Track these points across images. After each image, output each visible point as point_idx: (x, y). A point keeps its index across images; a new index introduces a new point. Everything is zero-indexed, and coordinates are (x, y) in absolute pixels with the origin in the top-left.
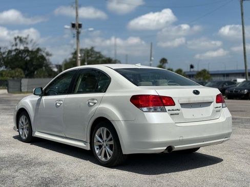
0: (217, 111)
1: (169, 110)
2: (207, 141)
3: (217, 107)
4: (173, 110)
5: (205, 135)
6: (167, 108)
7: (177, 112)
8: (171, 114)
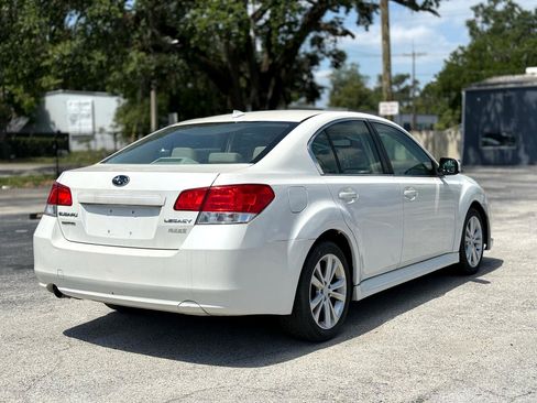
0: (171, 230)
1: (60, 214)
2: (122, 294)
3: (176, 221)
4: (66, 215)
6: (59, 209)
7: (72, 219)
8: (63, 223)
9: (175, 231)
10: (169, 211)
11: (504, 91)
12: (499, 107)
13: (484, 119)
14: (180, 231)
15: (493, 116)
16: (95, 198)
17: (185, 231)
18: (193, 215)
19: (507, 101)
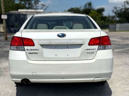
0: (88, 53)
1: (27, 50)
2: (68, 78)
3: (90, 49)
4: (31, 50)
5: (63, 73)
6: (26, 48)
7: (36, 51)
8: (29, 53)
9: (90, 53)
10: (86, 46)
11: (15, 15)
12: (14, 18)
13: (10, 21)
14: (92, 53)
15: (13, 21)
16: (49, 43)
17: (93, 53)
18: (96, 47)
19: (16, 17)
